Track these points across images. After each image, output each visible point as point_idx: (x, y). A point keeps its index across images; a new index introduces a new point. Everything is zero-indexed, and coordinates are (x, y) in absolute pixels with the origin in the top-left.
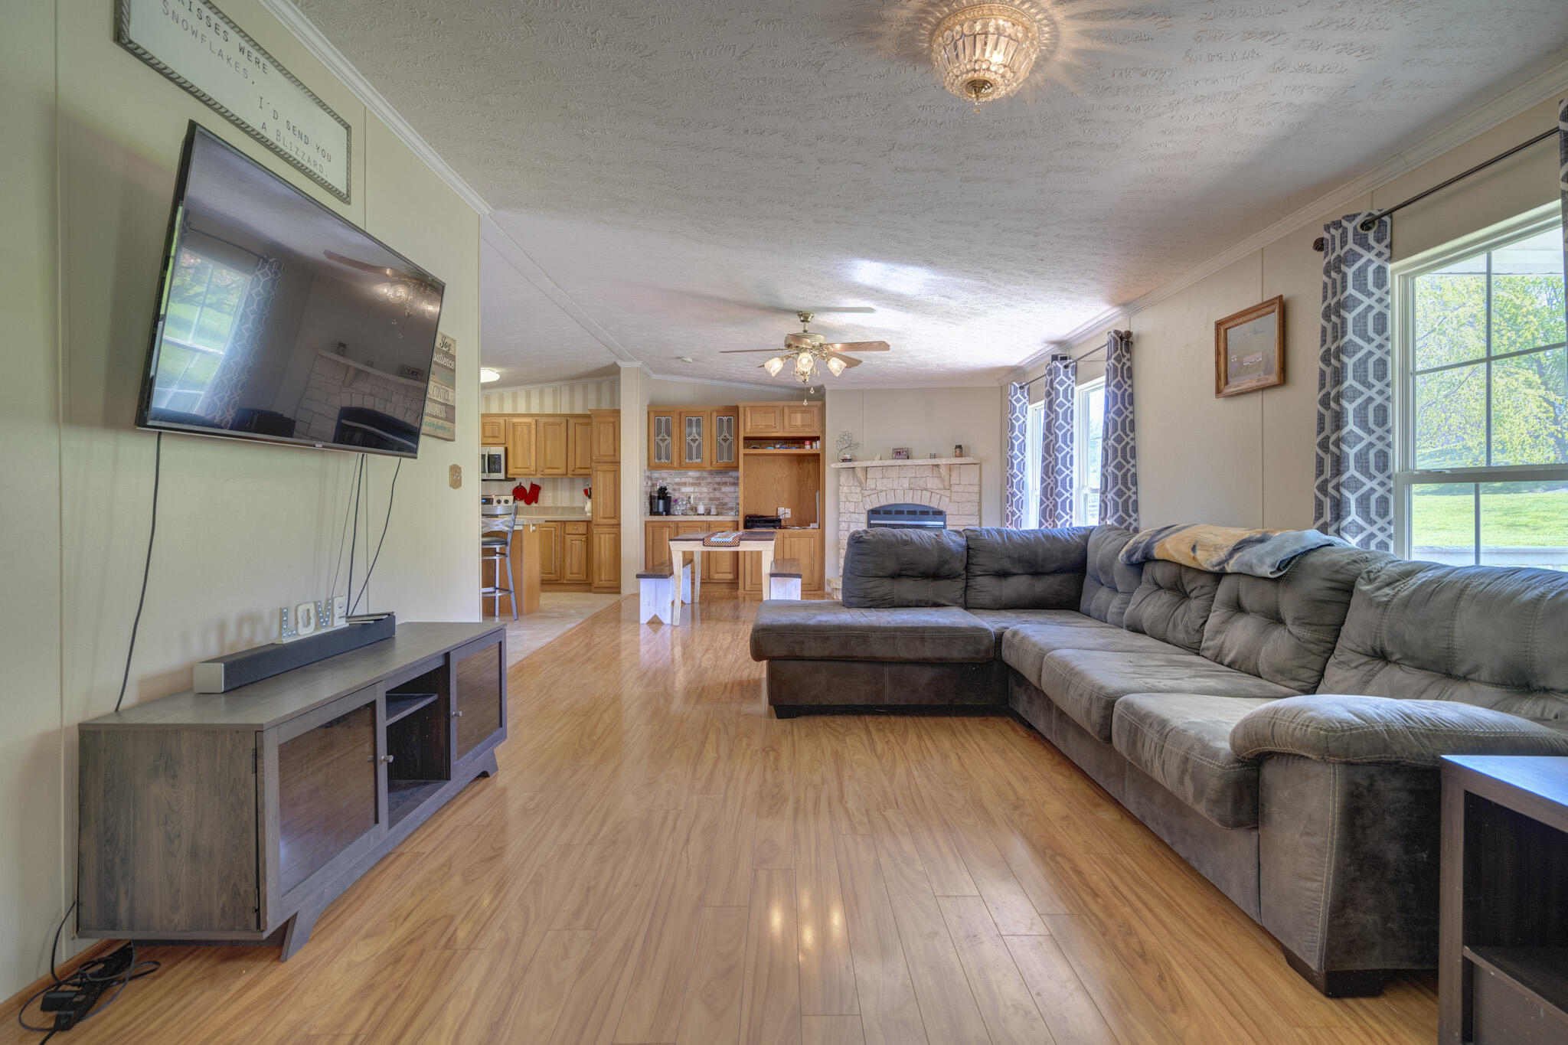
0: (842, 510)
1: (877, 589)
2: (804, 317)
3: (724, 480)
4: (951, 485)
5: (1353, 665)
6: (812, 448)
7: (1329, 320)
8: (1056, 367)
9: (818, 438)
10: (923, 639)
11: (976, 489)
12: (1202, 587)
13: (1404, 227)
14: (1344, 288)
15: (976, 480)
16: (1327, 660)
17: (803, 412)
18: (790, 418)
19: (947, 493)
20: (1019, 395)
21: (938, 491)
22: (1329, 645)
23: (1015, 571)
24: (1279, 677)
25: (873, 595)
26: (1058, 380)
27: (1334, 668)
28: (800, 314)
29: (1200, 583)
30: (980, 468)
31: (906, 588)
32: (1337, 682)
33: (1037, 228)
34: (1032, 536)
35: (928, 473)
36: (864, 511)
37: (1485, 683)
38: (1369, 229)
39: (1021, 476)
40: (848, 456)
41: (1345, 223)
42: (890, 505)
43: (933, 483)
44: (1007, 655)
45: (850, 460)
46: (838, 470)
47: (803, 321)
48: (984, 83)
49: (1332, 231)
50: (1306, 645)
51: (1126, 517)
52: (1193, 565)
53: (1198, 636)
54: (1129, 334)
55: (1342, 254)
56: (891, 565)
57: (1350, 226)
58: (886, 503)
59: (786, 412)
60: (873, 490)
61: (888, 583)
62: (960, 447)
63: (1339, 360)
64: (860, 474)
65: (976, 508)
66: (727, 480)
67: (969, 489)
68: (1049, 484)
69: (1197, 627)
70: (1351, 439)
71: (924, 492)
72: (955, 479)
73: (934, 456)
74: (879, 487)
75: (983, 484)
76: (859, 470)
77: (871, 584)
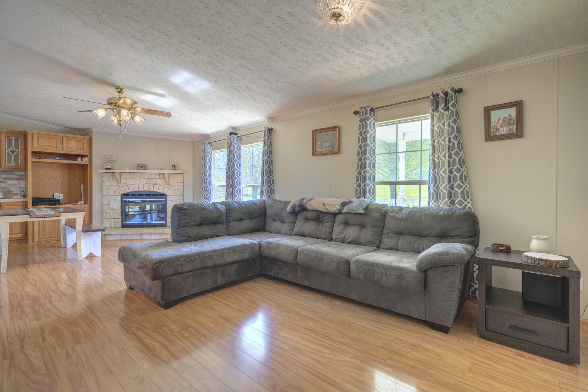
0: (105, 194)
1: (193, 232)
2: (120, 90)
3: (9, 176)
4: (169, 182)
5: (392, 237)
6: (82, 160)
7: (361, 135)
8: (234, 137)
9: (86, 156)
10: (235, 252)
11: (182, 184)
12: (329, 218)
13: (379, 113)
14: (367, 127)
15: (182, 181)
16: (382, 237)
17: (76, 141)
18: (67, 144)
19: (167, 186)
20: (208, 146)
21: (162, 185)
22: (382, 232)
23: (244, 218)
24: (369, 244)
25: (192, 235)
26: (234, 142)
27: (386, 239)
28: (117, 87)
29: (328, 217)
30: (183, 175)
31: (205, 230)
32: (389, 243)
33: (274, 81)
34: (248, 204)
35: (157, 177)
36: (119, 195)
37: (432, 237)
38: (372, 111)
39: (210, 179)
40: (109, 167)
41: (367, 108)
42: (135, 192)
43: (160, 181)
44: (265, 252)
45: (110, 169)
46: (102, 174)
47: (119, 92)
48: (340, 15)
49: (363, 109)
50: (376, 233)
51: (271, 195)
52: (326, 211)
53: (330, 235)
54: (272, 129)
55: (366, 117)
56: (198, 219)
57: (368, 109)
58: (133, 190)
59: (65, 140)
60: (124, 184)
61: (197, 228)
62: (174, 166)
63: (365, 148)
64: (118, 176)
65: (182, 193)
66: (13, 176)
67: (179, 184)
68: (230, 183)
69: (330, 232)
70: (368, 172)
71: (155, 185)
72: (171, 179)
73: (160, 169)
74: (129, 182)
75: (185, 182)
76: (117, 174)
77: (190, 230)
